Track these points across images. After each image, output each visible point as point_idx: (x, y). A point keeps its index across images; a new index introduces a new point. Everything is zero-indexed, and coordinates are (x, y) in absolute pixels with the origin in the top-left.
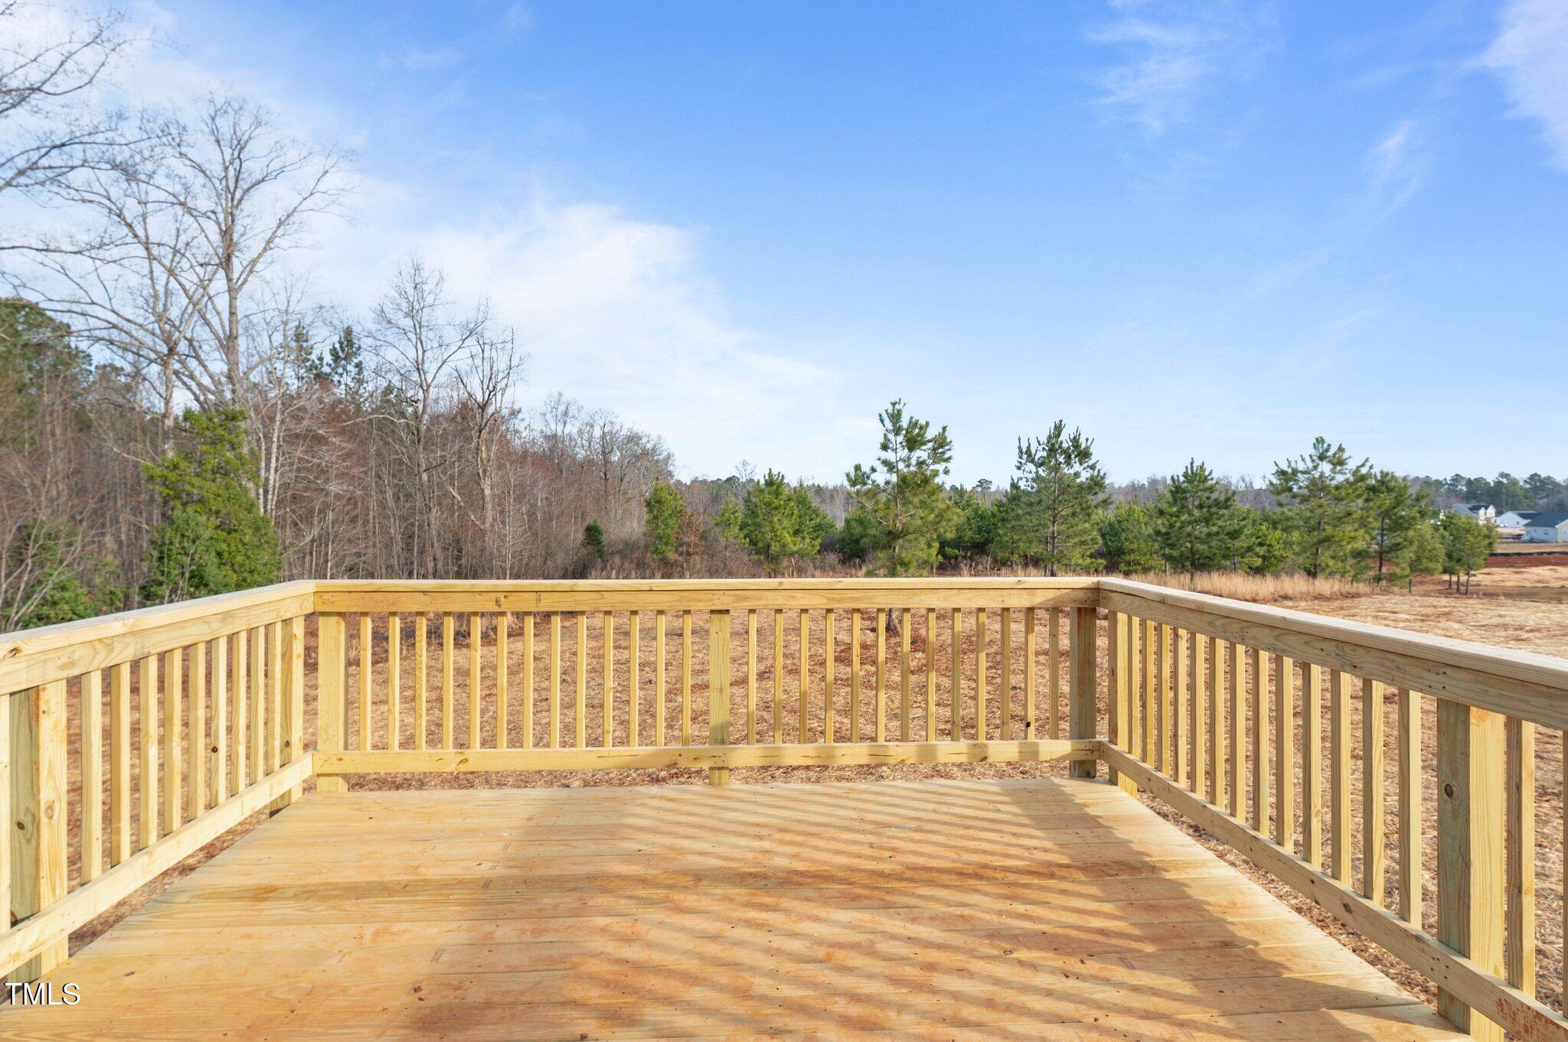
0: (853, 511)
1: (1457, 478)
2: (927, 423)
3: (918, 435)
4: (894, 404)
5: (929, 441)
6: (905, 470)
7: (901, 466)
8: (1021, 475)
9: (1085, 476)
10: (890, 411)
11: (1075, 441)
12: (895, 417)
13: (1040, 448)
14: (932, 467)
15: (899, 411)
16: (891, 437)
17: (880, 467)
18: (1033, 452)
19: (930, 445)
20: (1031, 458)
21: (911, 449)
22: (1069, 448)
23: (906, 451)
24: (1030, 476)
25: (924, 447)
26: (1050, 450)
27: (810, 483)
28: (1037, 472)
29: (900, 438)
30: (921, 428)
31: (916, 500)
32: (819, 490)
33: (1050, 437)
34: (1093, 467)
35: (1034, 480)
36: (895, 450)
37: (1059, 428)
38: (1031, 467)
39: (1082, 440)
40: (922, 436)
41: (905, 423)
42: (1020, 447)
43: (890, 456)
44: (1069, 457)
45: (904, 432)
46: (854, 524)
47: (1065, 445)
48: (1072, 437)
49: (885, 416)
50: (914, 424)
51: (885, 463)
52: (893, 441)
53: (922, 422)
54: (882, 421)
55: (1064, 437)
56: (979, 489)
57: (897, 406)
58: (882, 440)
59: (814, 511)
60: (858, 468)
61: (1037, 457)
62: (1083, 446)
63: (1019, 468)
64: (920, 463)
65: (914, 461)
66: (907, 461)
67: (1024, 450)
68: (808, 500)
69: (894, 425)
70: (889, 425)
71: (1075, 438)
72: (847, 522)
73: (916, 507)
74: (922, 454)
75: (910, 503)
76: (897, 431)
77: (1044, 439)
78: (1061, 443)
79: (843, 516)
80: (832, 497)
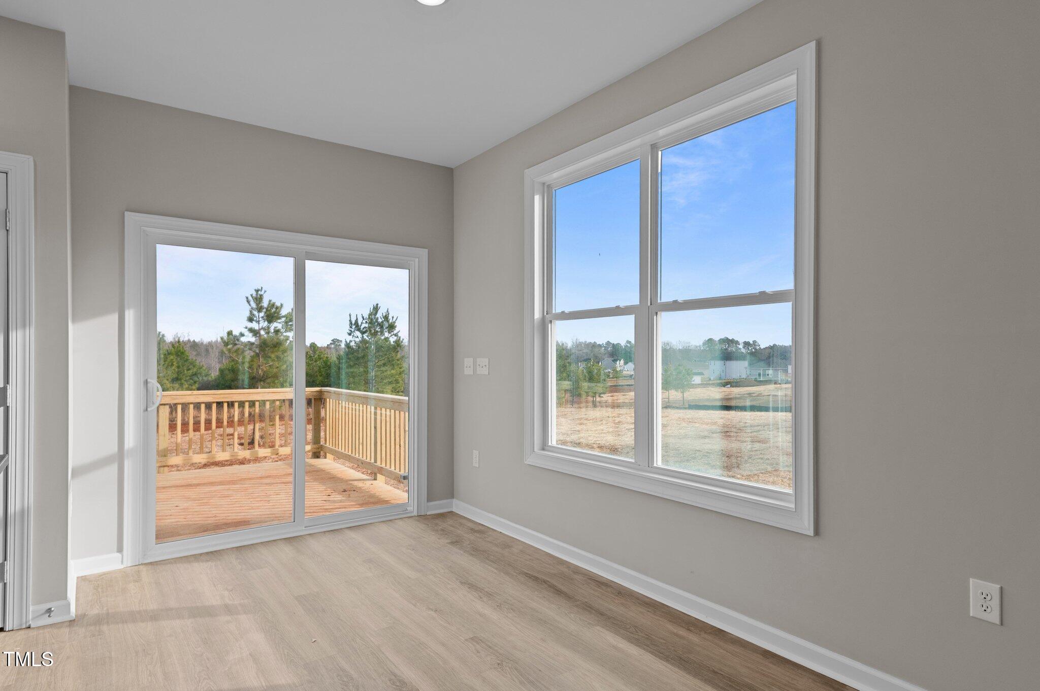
0: (226, 362)
1: (608, 343)
2: (282, 305)
3: (275, 312)
4: (257, 291)
5: (283, 317)
6: (265, 336)
7: (262, 332)
8: (352, 339)
9: (392, 340)
10: (254, 295)
11: (386, 318)
12: (258, 299)
13: (364, 321)
14: (285, 334)
15: (261, 296)
16: (256, 313)
17: (246, 332)
18: (360, 324)
19: (283, 319)
20: (358, 327)
21: (270, 322)
22: (382, 322)
23: (266, 323)
24: (357, 340)
25: (279, 321)
26: (370, 323)
27: (186, 339)
28: (363, 337)
29: (262, 314)
30: (277, 308)
31: (273, 356)
32: (194, 345)
33: (370, 315)
34: (396, 335)
35: (360, 342)
36: (258, 322)
37: (376, 309)
38: (358, 333)
39: (390, 317)
40: (278, 313)
41: (265, 304)
42: (350, 320)
43: (255, 325)
44: (382, 327)
45: (265, 310)
46: (227, 372)
47: (380, 320)
48: (384, 314)
49: (250, 298)
50: (272, 305)
51: (251, 330)
52: (257, 314)
53: (278, 304)
54: (248, 302)
55: (379, 315)
56: (333, 346)
57: (260, 292)
58: (248, 314)
59: (191, 364)
60: (230, 333)
61: (362, 327)
62: (391, 321)
63: (350, 334)
64: (277, 331)
65: (272, 330)
66: (267, 330)
67: (353, 322)
68: (187, 353)
69: (257, 305)
70: (254, 305)
71: (386, 316)
72: (221, 371)
73: (273, 360)
74: (277, 325)
75: (270, 357)
76: (260, 309)
77: (366, 316)
78: (377, 319)
79: (218, 366)
80: (207, 350)
